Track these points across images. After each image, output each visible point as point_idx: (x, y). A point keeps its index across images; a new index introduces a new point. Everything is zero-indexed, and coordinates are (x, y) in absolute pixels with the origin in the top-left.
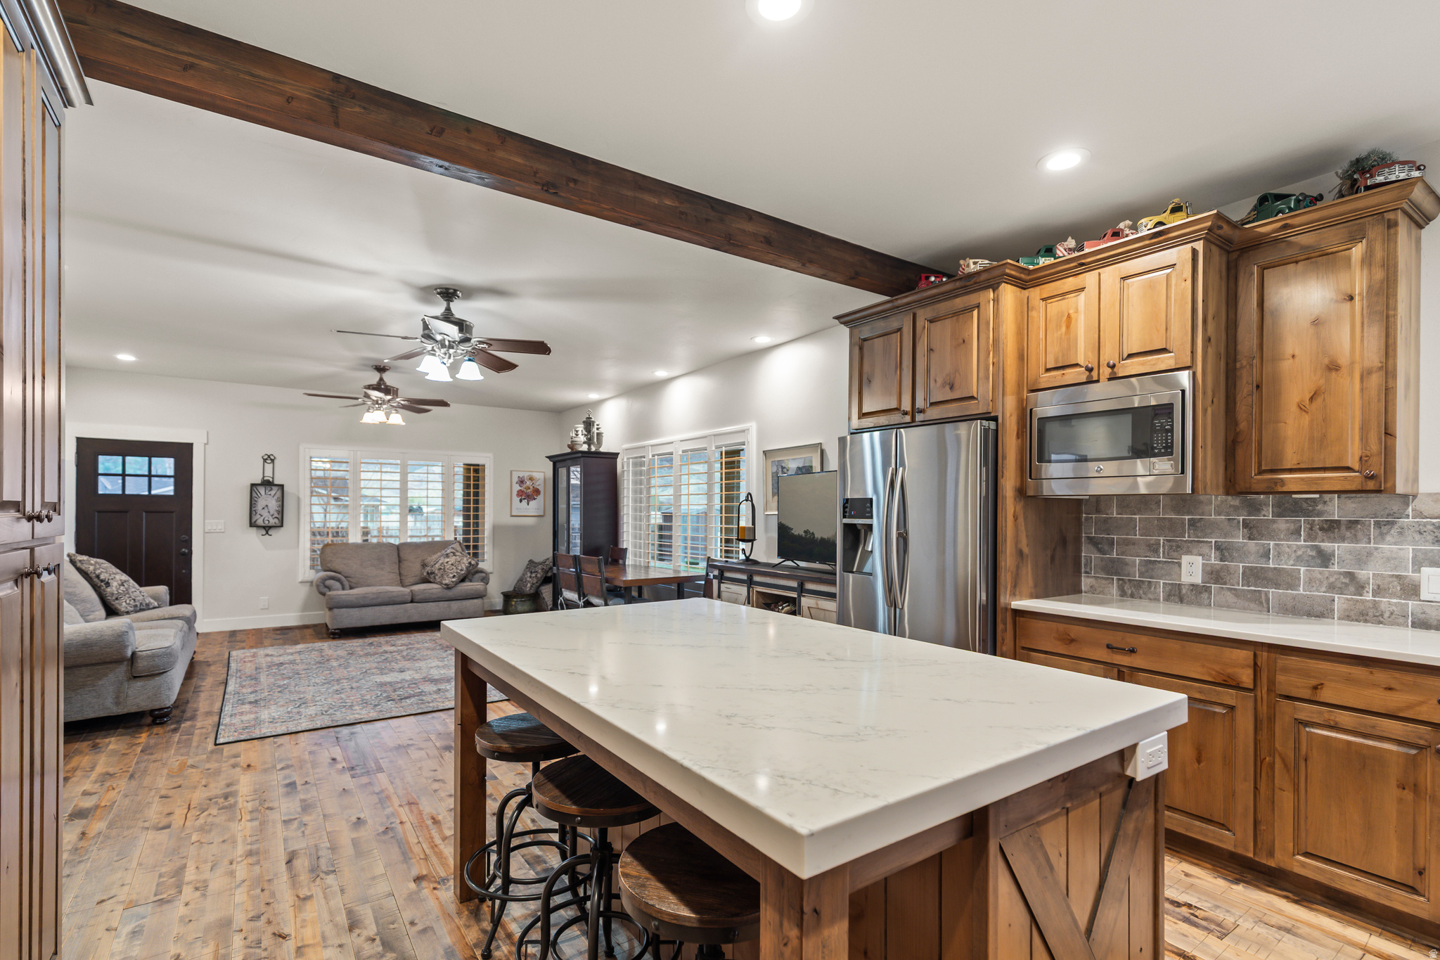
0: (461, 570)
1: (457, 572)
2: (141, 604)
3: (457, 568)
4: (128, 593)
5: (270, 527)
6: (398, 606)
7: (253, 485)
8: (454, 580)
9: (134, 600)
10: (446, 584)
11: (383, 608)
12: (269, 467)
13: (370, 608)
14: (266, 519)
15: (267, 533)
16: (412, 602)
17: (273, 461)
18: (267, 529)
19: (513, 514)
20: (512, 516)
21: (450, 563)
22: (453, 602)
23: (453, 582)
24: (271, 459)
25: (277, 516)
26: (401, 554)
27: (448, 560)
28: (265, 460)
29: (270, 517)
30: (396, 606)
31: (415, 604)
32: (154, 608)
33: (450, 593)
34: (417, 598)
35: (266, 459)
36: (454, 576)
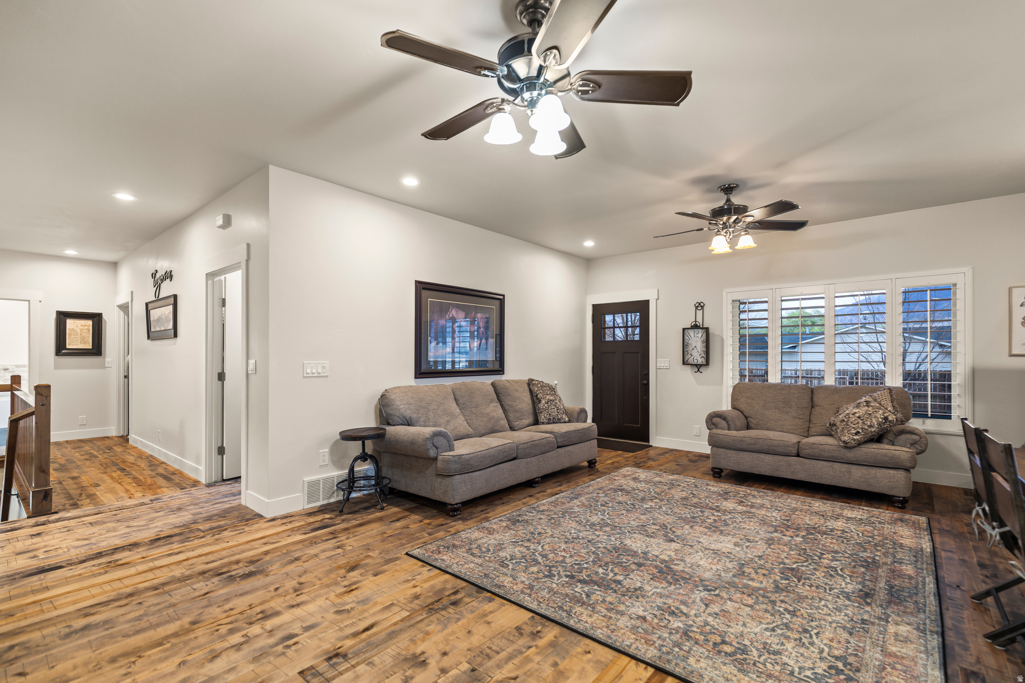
0: (870, 426)
1: (862, 429)
2: (554, 418)
3: (863, 423)
4: (548, 410)
5: (701, 365)
6: (780, 458)
7: (684, 329)
8: (855, 437)
9: (550, 415)
10: (844, 442)
11: (762, 456)
12: (699, 313)
13: (749, 453)
14: (695, 358)
15: (699, 370)
16: (798, 455)
17: (702, 307)
18: (698, 367)
19: (1014, 352)
20: (1011, 355)
21: (857, 415)
22: (855, 467)
23: (854, 440)
24: (701, 306)
25: (704, 355)
26: (815, 398)
27: (856, 411)
28: (697, 308)
29: (698, 356)
30: (776, 457)
31: (801, 459)
32: (565, 422)
33: (851, 455)
34: (802, 453)
35: (698, 306)
36: (857, 433)
